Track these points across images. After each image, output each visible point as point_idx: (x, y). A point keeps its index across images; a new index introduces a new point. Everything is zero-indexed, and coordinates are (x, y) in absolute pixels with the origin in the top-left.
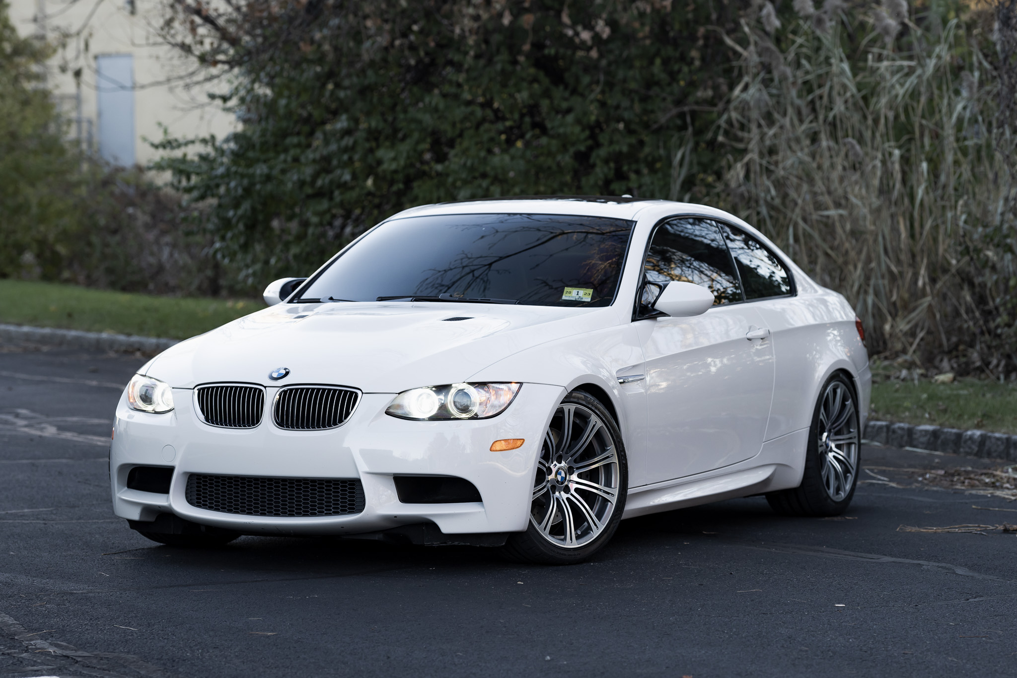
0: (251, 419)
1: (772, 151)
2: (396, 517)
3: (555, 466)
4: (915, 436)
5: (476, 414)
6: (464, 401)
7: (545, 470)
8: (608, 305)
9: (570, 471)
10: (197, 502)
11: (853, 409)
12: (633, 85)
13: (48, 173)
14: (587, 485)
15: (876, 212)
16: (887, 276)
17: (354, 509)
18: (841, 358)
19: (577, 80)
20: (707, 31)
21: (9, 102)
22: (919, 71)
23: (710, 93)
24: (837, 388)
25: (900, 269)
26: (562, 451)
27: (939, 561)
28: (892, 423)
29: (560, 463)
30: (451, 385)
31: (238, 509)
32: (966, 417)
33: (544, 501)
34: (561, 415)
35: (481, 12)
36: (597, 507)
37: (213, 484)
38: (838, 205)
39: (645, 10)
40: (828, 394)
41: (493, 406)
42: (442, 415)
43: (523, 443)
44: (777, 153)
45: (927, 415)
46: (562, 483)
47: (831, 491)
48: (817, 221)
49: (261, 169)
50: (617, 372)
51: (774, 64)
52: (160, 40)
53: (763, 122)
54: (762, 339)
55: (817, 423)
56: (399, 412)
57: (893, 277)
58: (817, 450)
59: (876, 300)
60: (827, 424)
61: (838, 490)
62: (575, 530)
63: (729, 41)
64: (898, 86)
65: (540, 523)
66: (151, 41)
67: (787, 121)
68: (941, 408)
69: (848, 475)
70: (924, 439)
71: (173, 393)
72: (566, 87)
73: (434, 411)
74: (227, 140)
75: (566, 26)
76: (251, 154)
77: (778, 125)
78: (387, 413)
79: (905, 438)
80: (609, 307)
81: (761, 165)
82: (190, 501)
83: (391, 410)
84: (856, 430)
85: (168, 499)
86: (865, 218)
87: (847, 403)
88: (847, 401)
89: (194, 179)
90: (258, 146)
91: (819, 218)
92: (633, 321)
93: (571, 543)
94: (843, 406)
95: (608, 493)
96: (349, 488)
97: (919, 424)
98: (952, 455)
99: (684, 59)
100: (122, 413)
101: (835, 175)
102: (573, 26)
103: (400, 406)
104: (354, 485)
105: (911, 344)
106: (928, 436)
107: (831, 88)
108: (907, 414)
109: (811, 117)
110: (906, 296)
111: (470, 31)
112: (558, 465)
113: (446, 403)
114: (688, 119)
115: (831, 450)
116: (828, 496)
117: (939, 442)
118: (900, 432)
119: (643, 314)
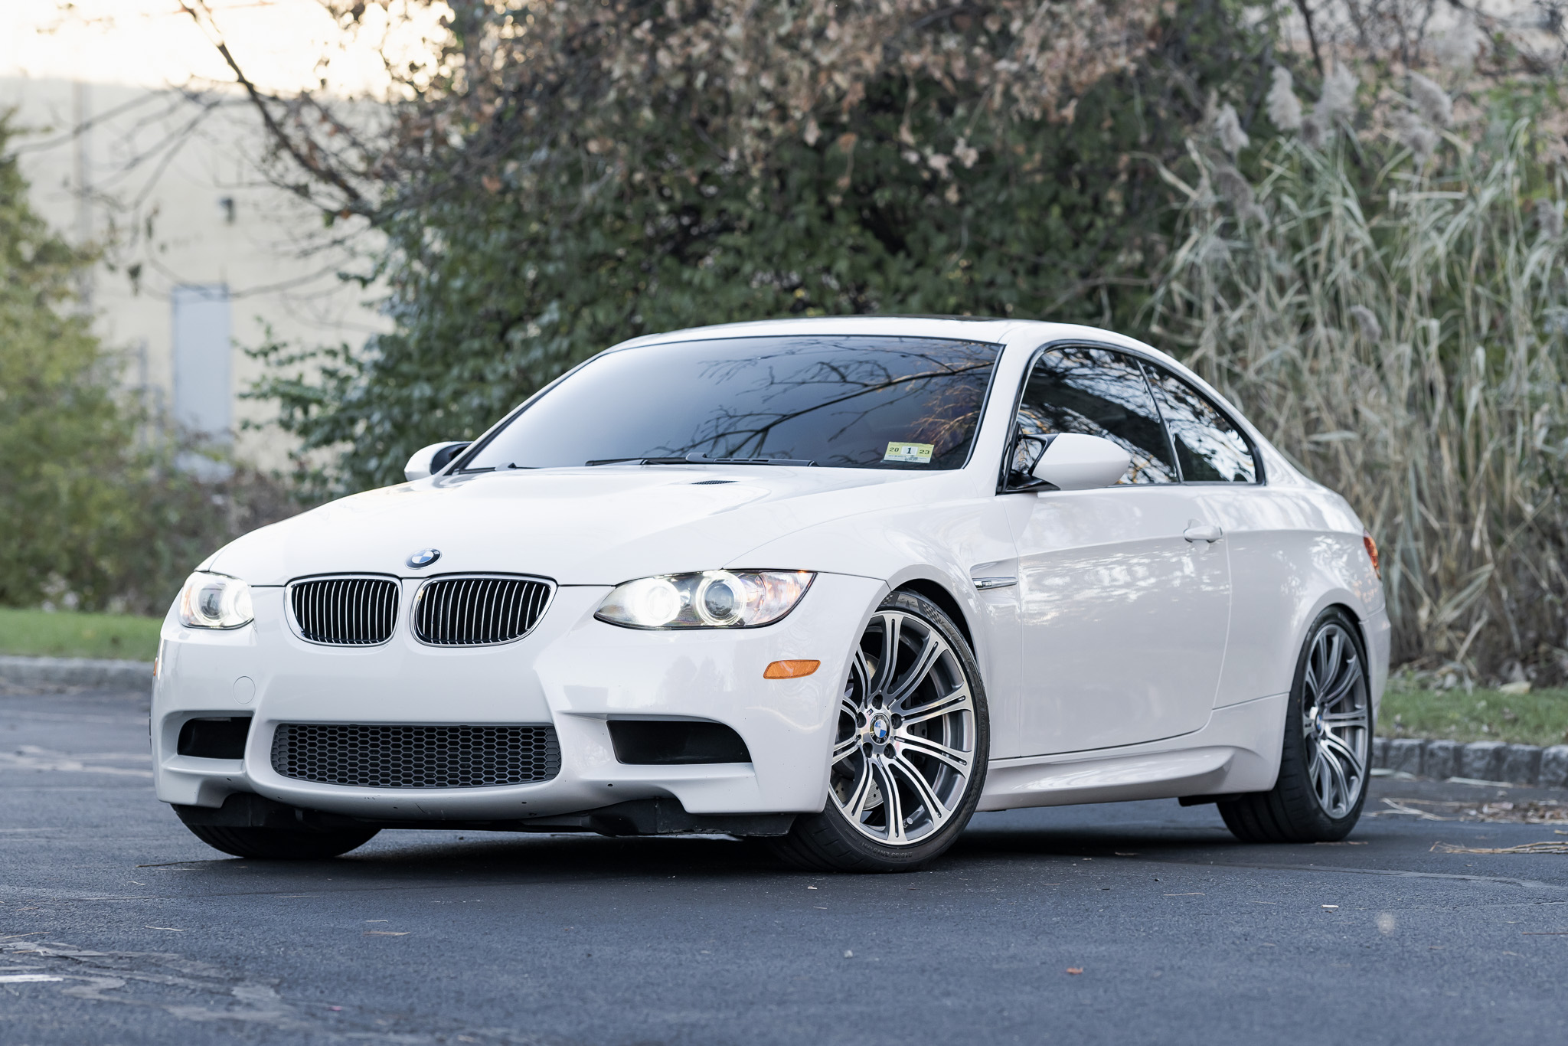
0: (378, 631)
1: (1237, 345)
2: (610, 785)
3: (869, 711)
4: (1466, 760)
5: (741, 621)
6: (723, 601)
7: (854, 717)
8: (958, 467)
9: (896, 720)
10: (290, 770)
11: (1359, 673)
12: (1015, 249)
13: (87, 443)
14: (923, 744)
15: (1406, 435)
16: (1422, 535)
17: (543, 773)
18: (1339, 586)
19: (926, 242)
20: (1133, 160)
21: (26, 333)
22: (1470, 207)
23: (1138, 257)
24: (1333, 635)
25: (1444, 524)
26: (882, 688)
27: (1495, 875)
28: (1429, 741)
29: (879, 708)
30: (701, 573)
31: (356, 777)
32: (1547, 728)
33: (853, 769)
34: (881, 631)
35: (771, 125)
36: (939, 783)
37: (315, 738)
38: (1343, 426)
39: (1032, 115)
40: (1318, 643)
41: (768, 610)
42: (688, 622)
43: (817, 667)
44: (1244, 347)
45: (1485, 728)
46: (882, 741)
47: (1326, 801)
48: (1311, 452)
49: (422, 390)
50: (972, 569)
51: (1237, 203)
52: (259, 177)
53: (1222, 301)
54: (1209, 541)
55: (1301, 688)
56: (617, 616)
57: (1432, 535)
58: (1301, 732)
59: (1405, 570)
60: (1318, 694)
61: (1336, 801)
62: (904, 817)
63: (1168, 176)
64: (1434, 234)
65: (846, 803)
66: (246, 179)
67: (1260, 299)
68: (1508, 717)
69: (1353, 778)
70: (1479, 764)
71: (253, 597)
72: (909, 255)
73: (673, 616)
74: (368, 347)
75: (908, 147)
76: (405, 367)
77: (1246, 303)
78: (597, 617)
79: (1451, 764)
80: (960, 471)
81: (1219, 367)
82: (278, 768)
83: (603, 614)
84: (1365, 707)
85: (242, 766)
86: (1386, 444)
87: (1349, 661)
88: (1350, 658)
89: (314, 411)
90: (416, 355)
91: (1312, 447)
92: (998, 493)
93: (896, 835)
94: (1344, 666)
95: (957, 759)
96: (536, 741)
97: (1473, 741)
98: (1524, 786)
99: (1097, 206)
100: (170, 630)
101: (1338, 380)
102: (918, 148)
103: (616, 608)
104: (543, 734)
105: (1462, 640)
106: (1487, 759)
107: (1332, 243)
108: (1453, 728)
109: (1298, 285)
110: (1453, 565)
111: (755, 157)
112: (876, 711)
113: (692, 603)
114: (1105, 300)
115: (1324, 737)
116: (1320, 808)
117: (1505, 767)
118: (1441, 754)
119: (1016, 485)
